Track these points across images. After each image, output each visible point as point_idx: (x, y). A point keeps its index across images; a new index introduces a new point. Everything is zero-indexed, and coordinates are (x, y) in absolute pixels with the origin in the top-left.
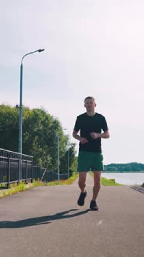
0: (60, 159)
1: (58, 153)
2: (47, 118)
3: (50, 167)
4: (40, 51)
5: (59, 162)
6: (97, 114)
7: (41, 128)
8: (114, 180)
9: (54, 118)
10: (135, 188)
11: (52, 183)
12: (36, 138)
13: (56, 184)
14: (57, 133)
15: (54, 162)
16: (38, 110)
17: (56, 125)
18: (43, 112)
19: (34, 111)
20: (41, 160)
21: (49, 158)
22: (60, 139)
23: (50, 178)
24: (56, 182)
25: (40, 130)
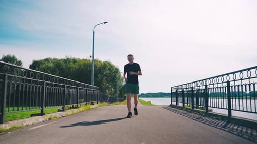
0: (119, 90)
1: (118, 87)
2: (112, 66)
3: (113, 94)
4: (105, 23)
5: (118, 92)
6: (134, 63)
7: (108, 72)
8: (150, 102)
9: (116, 67)
10: (165, 107)
11: (114, 104)
12: (105, 78)
13: (116, 104)
14: (117, 76)
15: (115, 92)
16: (107, 62)
17: (117, 71)
18: (109, 63)
19: (104, 63)
20: (108, 90)
21: (113, 90)
22: (119, 79)
23: (112, 101)
24: (116, 103)
25: (107, 73)
